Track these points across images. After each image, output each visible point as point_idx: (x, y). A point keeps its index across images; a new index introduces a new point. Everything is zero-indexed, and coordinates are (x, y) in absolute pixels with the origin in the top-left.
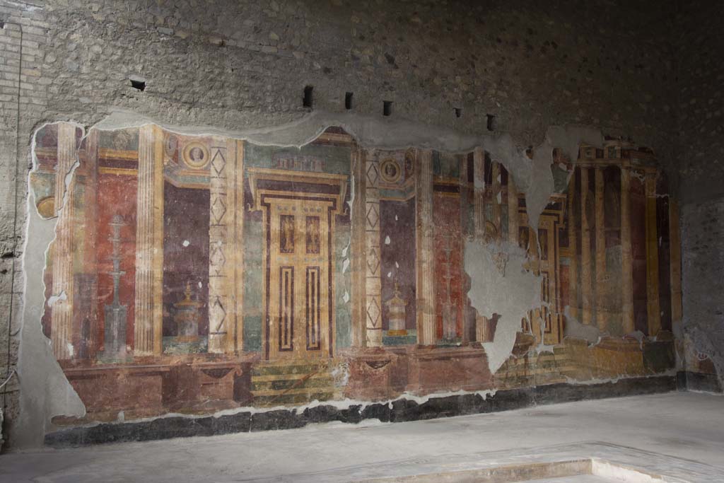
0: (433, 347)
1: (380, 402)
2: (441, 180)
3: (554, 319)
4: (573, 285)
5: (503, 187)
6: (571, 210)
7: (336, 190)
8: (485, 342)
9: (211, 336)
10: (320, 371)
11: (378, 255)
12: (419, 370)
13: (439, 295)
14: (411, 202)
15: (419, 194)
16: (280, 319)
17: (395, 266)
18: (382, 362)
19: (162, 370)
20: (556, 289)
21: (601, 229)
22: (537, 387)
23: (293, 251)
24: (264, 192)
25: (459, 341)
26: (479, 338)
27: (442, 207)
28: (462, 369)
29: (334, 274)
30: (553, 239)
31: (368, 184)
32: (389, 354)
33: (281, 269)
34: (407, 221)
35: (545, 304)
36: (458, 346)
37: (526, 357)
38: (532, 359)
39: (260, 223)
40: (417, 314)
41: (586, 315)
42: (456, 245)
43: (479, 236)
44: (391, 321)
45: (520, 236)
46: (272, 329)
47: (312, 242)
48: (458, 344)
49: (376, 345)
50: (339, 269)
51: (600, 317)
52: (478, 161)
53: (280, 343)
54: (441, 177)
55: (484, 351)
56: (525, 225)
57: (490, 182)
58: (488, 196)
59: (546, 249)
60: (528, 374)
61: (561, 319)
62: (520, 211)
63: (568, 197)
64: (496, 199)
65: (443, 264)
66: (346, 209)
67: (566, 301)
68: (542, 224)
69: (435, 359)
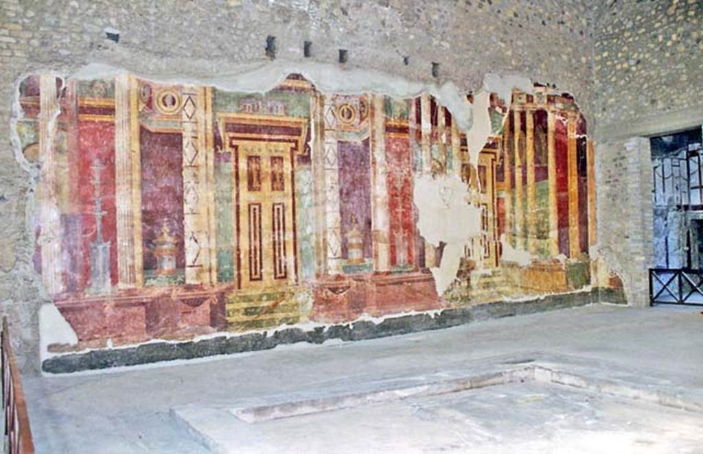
0: (388, 273)
1: (341, 324)
2: (392, 123)
3: (492, 246)
4: (508, 216)
5: (448, 128)
6: (506, 149)
7: (298, 132)
8: (432, 267)
9: (188, 269)
10: (287, 297)
11: (337, 191)
12: (375, 294)
13: (393, 227)
14: (366, 142)
15: (373, 135)
16: (250, 251)
18: (343, 288)
19: (145, 301)
20: (494, 219)
21: (531, 166)
22: (478, 305)
23: (259, 189)
24: (232, 135)
25: (411, 267)
26: (428, 264)
27: (394, 147)
28: (414, 292)
29: (297, 210)
30: (491, 175)
31: (326, 127)
32: (349, 280)
33: (249, 206)
34: (362, 160)
35: (484, 232)
36: (409, 272)
37: (469, 280)
38: (474, 282)
39: (229, 163)
40: (373, 244)
41: (519, 241)
42: (406, 181)
43: (427, 173)
44: (350, 251)
45: (462, 171)
46: (243, 262)
47: (277, 181)
48: (410, 270)
49: (337, 273)
50: (302, 205)
51: (531, 242)
52: (425, 106)
53: (251, 274)
54: (392, 119)
55: (432, 275)
56: (466, 162)
57: (436, 124)
58: (434, 137)
59: (484, 183)
60: (470, 294)
61: (498, 246)
62: (462, 150)
63: (503, 137)
64: (441, 139)
65: (396, 198)
66: (307, 150)
67: (502, 229)
68: (481, 162)
69: (390, 284)
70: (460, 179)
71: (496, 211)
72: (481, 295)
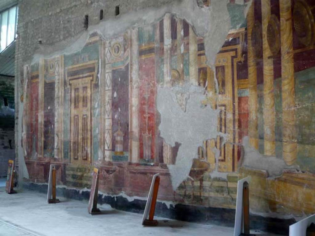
0: (138, 165)
1: (111, 195)
2: (144, 47)
3: (229, 149)
4: (253, 116)
5: (186, 38)
6: (250, 42)
8: (169, 164)
9: (55, 150)
11: (111, 105)
12: (129, 178)
13: (142, 130)
14: (127, 67)
15: (131, 61)
16: (74, 142)
17: (119, 111)
18: (112, 171)
20: (234, 120)
21: (288, 53)
22: (210, 207)
23: (78, 107)
24: (69, 78)
25: (153, 162)
29: (93, 118)
31: (107, 62)
33: (74, 116)
34: (124, 80)
35: (222, 134)
36: (152, 166)
37: (201, 180)
38: (206, 184)
40: (129, 141)
41: (268, 146)
43: (167, 83)
45: (199, 75)
46: (72, 148)
48: (152, 164)
49: (110, 160)
51: (288, 148)
52: (167, 24)
54: (144, 44)
55: (168, 171)
56: (204, 65)
58: (174, 49)
59: (223, 84)
60: (202, 195)
61: (236, 149)
62: (199, 55)
63: (246, 29)
64: (180, 50)
65: (144, 106)
66: (98, 79)
67: (245, 132)
68: (219, 62)
69: (138, 173)
70: (197, 84)
71: (237, 112)
72: (216, 199)
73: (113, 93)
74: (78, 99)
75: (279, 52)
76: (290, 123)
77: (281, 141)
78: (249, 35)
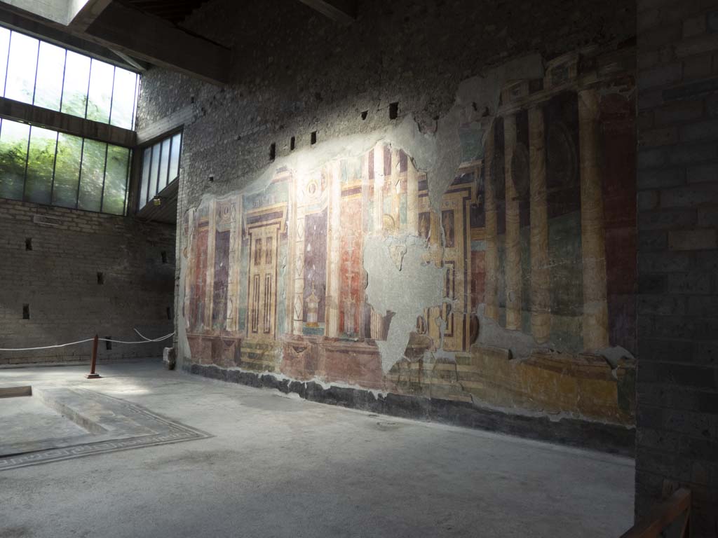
0: (336, 340)
1: (299, 381)
2: (348, 185)
3: (459, 320)
5: (403, 174)
7: (281, 214)
8: (378, 340)
9: (227, 320)
10: (269, 349)
11: (303, 260)
12: (325, 358)
13: (343, 293)
14: (325, 212)
15: (331, 203)
16: (253, 310)
17: (313, 269)
18: (302, 348)
20: (466, 281)
22: (432, 399)
23: (260, 264)
24: (249, 226)
25: (357, 336)
26: (374, 335)
27: (348, 210)
28: (358, 364)
29: (278, 278)
30: (462, 219)
31: (298, 205)
32: (306, 343)
33: (254, 276)
34: (321, 230)
35: (449, 300)
36: (355, 341)
37: (421, 362)
38: (428, 366)
39: (247, 247)
40: (326, 309)
42: (357, 243)
43: (377, 232)
44: (309, 314)
45: (420, 223)
46: (250, 318)
47: (268, 255)
48: (356, 339)
49: (299, 334)
51: (538, 320)
52: (378, 157)
53: (253, 328)
54: (347, 182)
55: (377, 349)
57: (390, 173)
58: (387, 188)
59: (452, 234)
60: (422, 381)
62: (421, 196)
63: (483, 162)
64: (395, 189)
65: (346, 263)
66: (286, 227)
67: (479, 297)
68: (447, 205)
69: (337, 351)
70: (417, 234)
71: (469, 271)
73: (306, 246)
74: (260, 253)
75: (528, 192)
76: (541, 287)
77: (529, 310)
78: (488, 169)
